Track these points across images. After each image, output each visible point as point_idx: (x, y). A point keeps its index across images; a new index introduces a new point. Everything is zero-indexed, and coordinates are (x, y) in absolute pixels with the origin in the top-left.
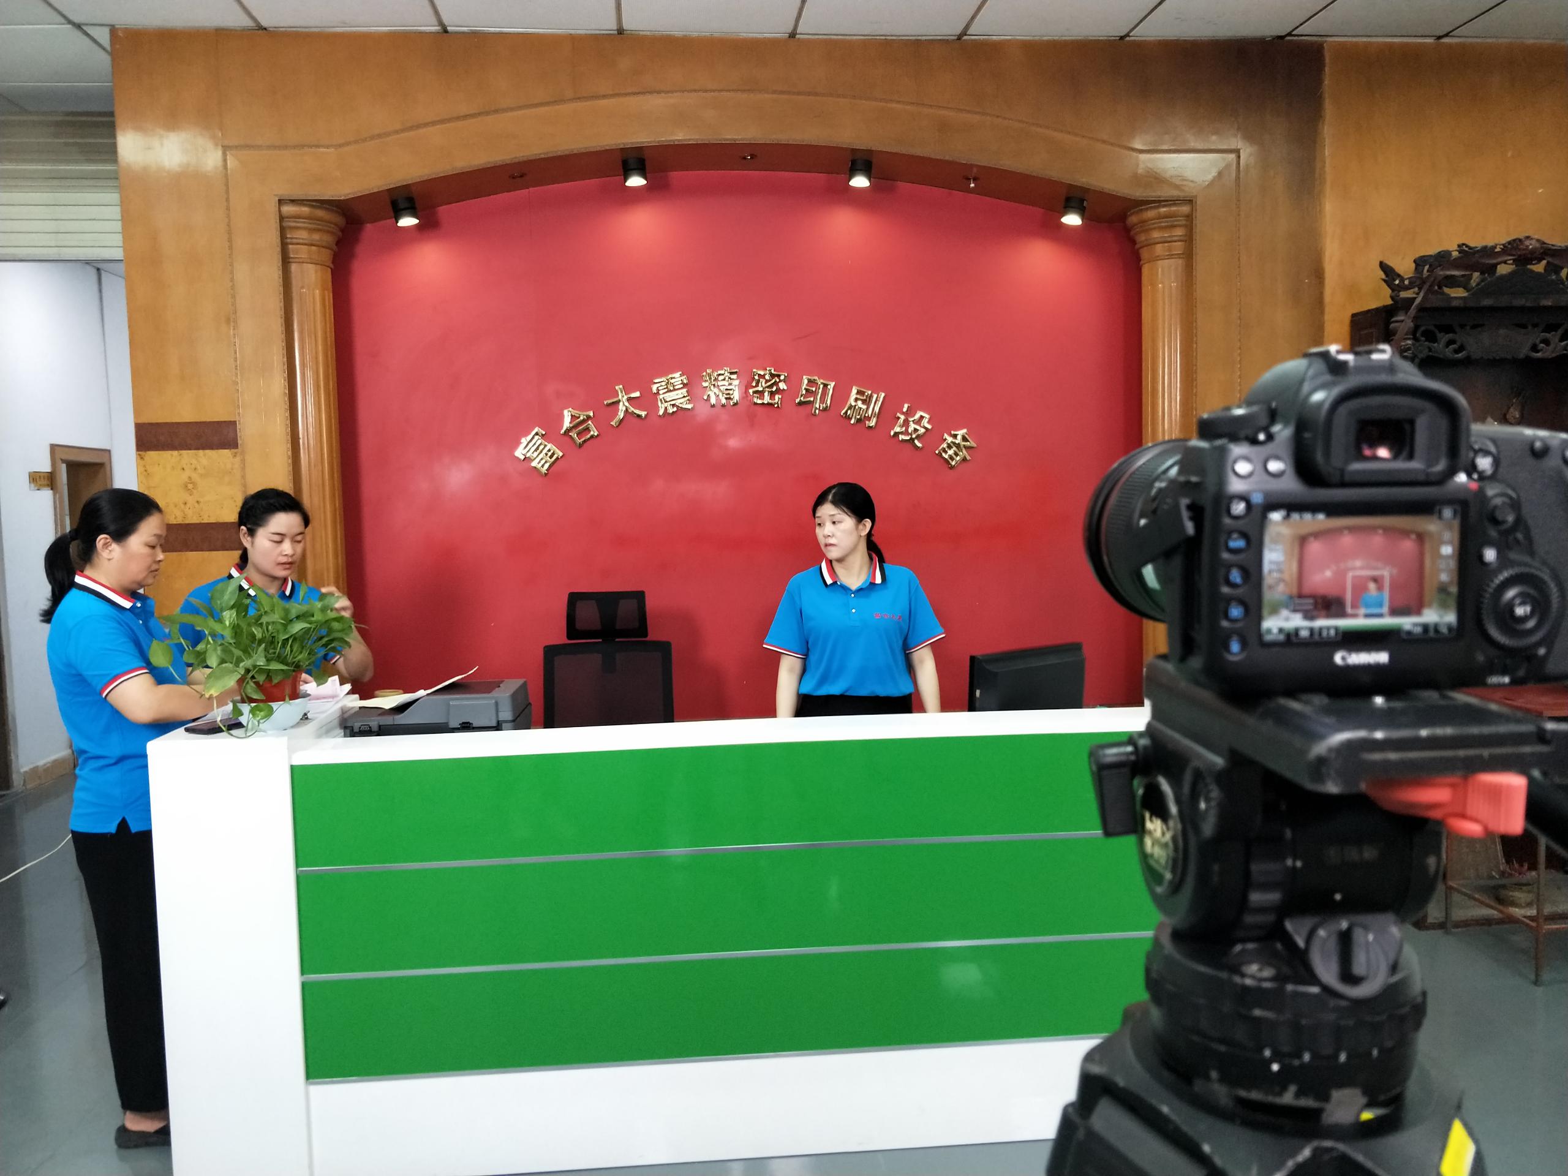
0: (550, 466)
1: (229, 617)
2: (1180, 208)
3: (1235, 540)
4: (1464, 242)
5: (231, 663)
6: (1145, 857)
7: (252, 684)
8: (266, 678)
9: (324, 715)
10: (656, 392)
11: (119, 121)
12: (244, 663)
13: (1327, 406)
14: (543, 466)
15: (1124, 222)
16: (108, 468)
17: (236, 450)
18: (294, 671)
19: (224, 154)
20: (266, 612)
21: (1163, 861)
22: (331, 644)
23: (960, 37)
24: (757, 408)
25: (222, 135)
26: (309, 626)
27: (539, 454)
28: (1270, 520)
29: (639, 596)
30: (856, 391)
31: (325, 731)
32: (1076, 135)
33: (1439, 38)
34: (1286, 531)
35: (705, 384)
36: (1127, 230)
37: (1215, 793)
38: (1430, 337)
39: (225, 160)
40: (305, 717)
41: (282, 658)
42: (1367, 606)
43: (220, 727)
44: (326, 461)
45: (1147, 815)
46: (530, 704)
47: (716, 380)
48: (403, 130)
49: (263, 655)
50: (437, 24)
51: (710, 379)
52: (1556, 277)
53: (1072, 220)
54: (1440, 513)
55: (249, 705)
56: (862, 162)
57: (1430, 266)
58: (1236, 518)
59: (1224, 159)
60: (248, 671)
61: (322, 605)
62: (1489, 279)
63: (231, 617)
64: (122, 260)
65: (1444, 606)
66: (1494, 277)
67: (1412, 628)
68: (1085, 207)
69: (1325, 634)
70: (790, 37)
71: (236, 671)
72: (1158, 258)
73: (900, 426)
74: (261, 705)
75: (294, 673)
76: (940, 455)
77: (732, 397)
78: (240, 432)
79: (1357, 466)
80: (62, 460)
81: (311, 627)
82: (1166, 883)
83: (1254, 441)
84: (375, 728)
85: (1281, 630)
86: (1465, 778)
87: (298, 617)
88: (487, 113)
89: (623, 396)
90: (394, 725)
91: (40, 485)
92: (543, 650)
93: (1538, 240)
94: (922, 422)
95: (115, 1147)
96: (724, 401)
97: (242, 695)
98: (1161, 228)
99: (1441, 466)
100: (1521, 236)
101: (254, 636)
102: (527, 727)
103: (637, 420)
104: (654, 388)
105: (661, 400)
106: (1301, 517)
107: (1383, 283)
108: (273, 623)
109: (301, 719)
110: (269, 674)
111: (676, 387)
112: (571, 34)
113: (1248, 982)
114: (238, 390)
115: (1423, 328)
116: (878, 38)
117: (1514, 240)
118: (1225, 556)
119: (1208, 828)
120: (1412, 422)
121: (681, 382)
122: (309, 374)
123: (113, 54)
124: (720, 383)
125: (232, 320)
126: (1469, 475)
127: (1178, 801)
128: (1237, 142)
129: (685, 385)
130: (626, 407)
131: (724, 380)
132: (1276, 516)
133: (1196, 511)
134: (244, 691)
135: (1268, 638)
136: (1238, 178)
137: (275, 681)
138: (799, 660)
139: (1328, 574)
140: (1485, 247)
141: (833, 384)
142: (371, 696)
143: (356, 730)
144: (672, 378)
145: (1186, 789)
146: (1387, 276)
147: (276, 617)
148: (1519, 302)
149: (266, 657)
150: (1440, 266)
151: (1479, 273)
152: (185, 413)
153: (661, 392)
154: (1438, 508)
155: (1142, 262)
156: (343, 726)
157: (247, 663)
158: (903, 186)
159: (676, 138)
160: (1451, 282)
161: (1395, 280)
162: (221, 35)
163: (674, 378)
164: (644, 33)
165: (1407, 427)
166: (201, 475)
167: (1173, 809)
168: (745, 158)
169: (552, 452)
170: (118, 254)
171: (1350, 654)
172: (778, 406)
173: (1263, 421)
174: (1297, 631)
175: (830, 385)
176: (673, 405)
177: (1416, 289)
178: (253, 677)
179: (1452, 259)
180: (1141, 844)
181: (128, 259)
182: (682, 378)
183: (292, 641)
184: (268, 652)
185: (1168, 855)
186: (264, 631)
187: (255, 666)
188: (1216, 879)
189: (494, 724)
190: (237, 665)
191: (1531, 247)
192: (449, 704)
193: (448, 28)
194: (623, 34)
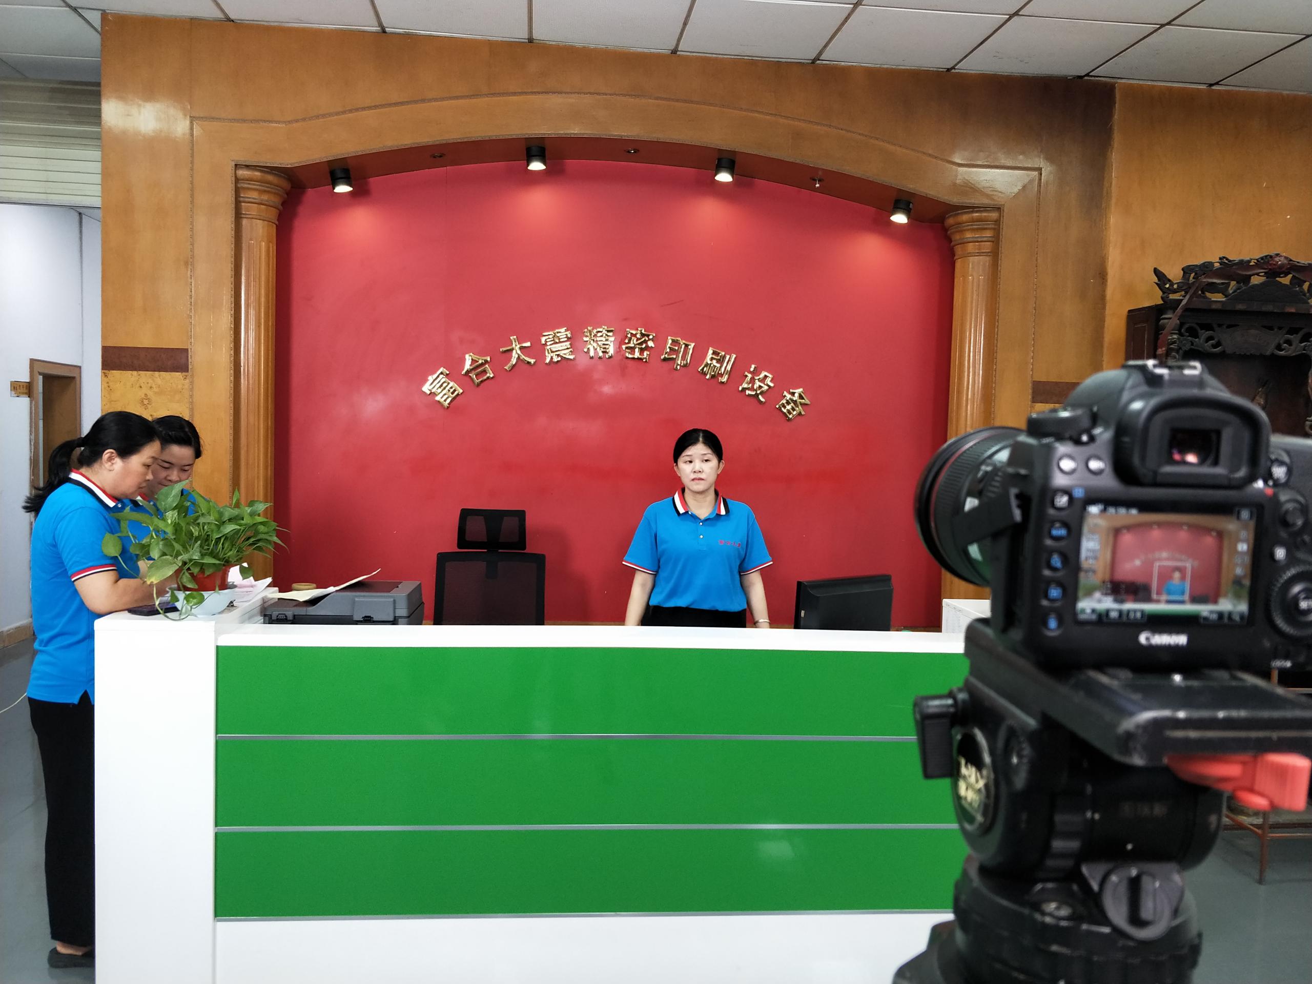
0: (451, 401)
1: (171, 516)
2: (990, 214)
3: (1058, 528)
4: (1224, 256)
5: (172, 556)
6: (958, 798)
7: (187, 574)
8: (200, 571)
9: (247, 604)
10: (544, 343)
11: (105, 91)
12: (182, 556)
13: (1145, 415)
14: (445, 401)
15: (943, 223)
16: (78, 382)
17: (186, 374)
18: (224, 565)
19: (191, 123)
20: (203, 514)
21: (976, 805)
22: (257, 544)
23: (814, 61)
24: (629, 361)
25: (191, 107)
26: (239, 527)
27: (442, 390)
28: (1088, 512)
29: (520, 515)
30: (712, 352)
31: (248, 618)
32: (907, 148)
33: (1211, 85)
34: (1102, 522)
35: (585, 339)
36: (945, 230)
37: (1027, 750)
38: (1193, 333)
39: (192, 129)
40: (231, 605)
41: (215, 554)
42: (1169, 593)
43: (157, 610)
44: (262, 387)
45: (963, 762)
46: (423, 602)
47: (595, 336)
48: (344, 112)
49: (198, 550)
50: (377, 25)
51: (591, 335)
52: (1299, 289)
53: (900, 218)
54: (1239, 513)
55: (184, 592)
56: (727, 161)
57: (1196, 274)
58: (1060, 509)
59: (1028, 176)
60: (185, 563)
61: (251, 510)
62: (1244, 288)
63: (172, 517)
64: (100, 208)
65: (1237, 596)
66: (1249, 286)
67: (1209, 614)
68: (911, 209)
69: (1132, 615)
70: (672, 53)
71: (175, 563)
72: (970, 255)
73: (747, 383)
74: (195, 593)
75: (224, 568)
76: (780, 409)
77: (608, 351)
78: (191, 358)
79: (1168, 469)
80: (39, 372)
81: (240, 529)
82: (976, 825)
83: (1077, 442)
84: (290, 618)
85: (1093, 611)
86: (1255, 757)
87: (230, 520)
88: (416, 102)
89: (516, 345)
90: (306, 615)
91: (20, 393)
92: (436, 556)
93: (1286, 258)
94: (765, 380)
95: (47, 966)
96: (601, 354)
97: (178, 584)
98: (973, 230)
99: (1242, 473)
100: (1272, 253)
101: (192, 534)
102: (419, 622)
103: (527, 366)
104: (543, 340)
105: (548, 350)
106: (1116, 511)
107: (1156, 286)
108: (209, 523)
109: (228, 606)
110: (202, 567)
111: (561, 340)
112: (489, 40)
113: (1048, 920)
114: (191, 323)
115: (1187, 326)
116: (746, 58)
117: (1266, 256)
118: (1049, 542)
119: (1020, 781)
120: (1218, 433)
121: (565, 336)
122: (252, 312)
123: (102, 33)
124: (598, 339)
125: (190, 263)
126: (1265, 482)
127: (992, 753)
128: (1040, 162)
129: (569, 339)
130: (518, 354)
131: (602, 336)
132: (1094, 509)
133: (1024, 501)
134: (180, 581)
135: (1082, 617)
136: (1039, 191)
137: (207, 573)
138: (650, 576)
139: (1138, 563)
140: (1242, 261)
141: (693, 345)
142: (289, 589)
143: (274, 618)
144: (558, 332)
145: (1000, 743)
146: (1159, 280)
147: (211, 519)
148: (1269, 308)
149: (200, 552)
150: (1204, 274)
151: (1235, 282)
152: (145, 340)
153: (548, 344)
154: (1237, 509)
155: (955, 258)
156: (263, 614)
157: (185, 557)
158: (760, 183)
159: (572, 132)
160: (1212, 288)
161: (1166, 284)
162: (194, 23)
163: (560, 332)
164: (551, 43)
165: (1214, 437)
166: (156, 393)
167: (987, 759)
168: (629, 152)
169: (454, 389)
170: (97, 202)
171: (1154, 635)
172: (646, 361)
173: (1086, 423)
174: (1108, 612)
175: (690, 345)
176: (558, 355)
177: (1183, 293)
178: (189, 569)
179: (1215, 269)
180: (955, 787)
181: (103, 208)
182: (567, 333)
183: (224, 541)
184: (203, 548)
185: (980, 799)
186: (200, 530)
187: (191, 560)
188: (1023, 826)
189: (391, 619)
190: (176, 557)
191: (1279, 263)
192: (355, 600)
193: (386, 29)
194: (533, 43)
